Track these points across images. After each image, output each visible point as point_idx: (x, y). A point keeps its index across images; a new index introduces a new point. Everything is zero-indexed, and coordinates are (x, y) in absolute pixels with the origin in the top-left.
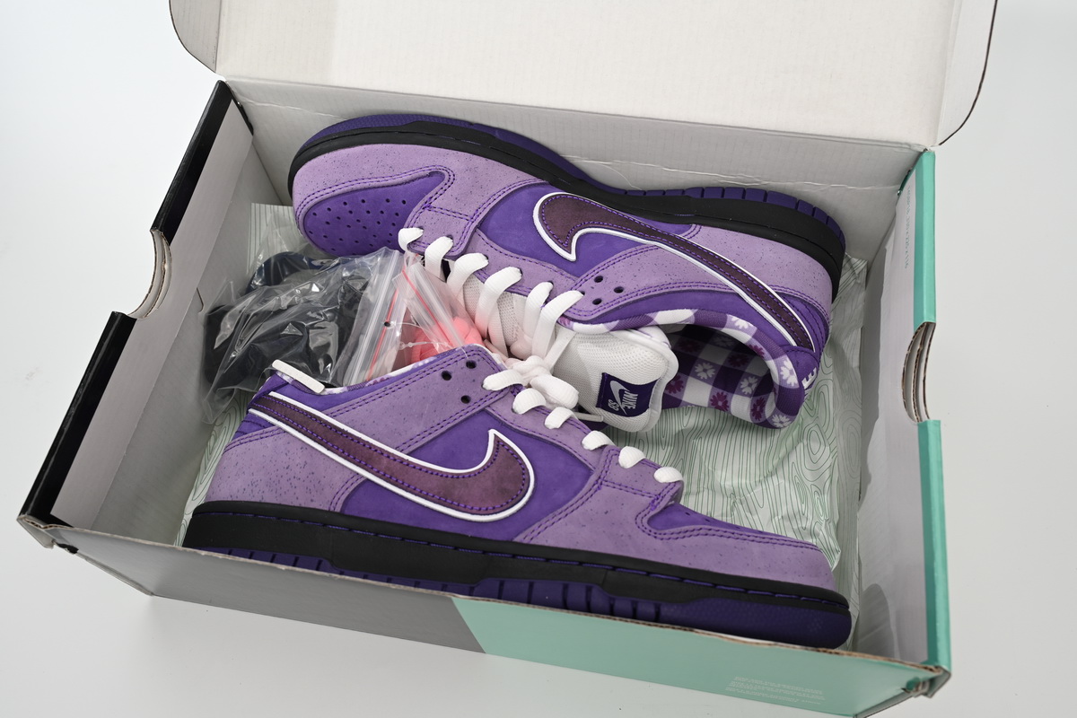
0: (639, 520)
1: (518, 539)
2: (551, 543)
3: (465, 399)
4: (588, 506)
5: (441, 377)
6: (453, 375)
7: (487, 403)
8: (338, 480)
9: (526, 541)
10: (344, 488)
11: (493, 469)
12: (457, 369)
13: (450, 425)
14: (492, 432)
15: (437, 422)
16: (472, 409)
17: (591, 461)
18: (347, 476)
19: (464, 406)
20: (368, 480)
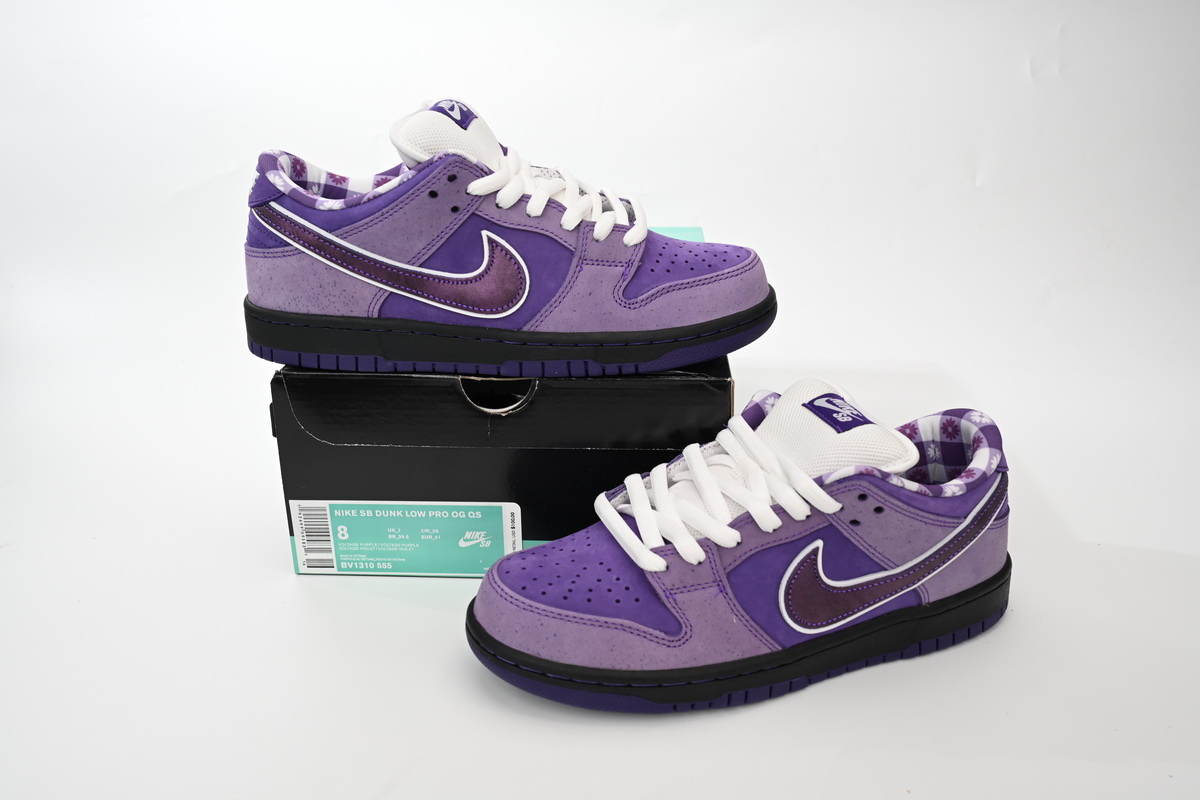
0: (616, 294)
1: (525, 329)
2: (551, 329)
3: (455, 209)
4: (575, 290)
5: (428, 198)
6: (439, 193)
7: (474, 207)
8: (368, 295)
9: (532, 329)
10: (375, 300)
11: (493, 272)
12: (441, 186)
13: (448, 236)
14: (485, 233)
15: (436, 235)
16: (463, 217)
17: (570, 242)
18: (374, 291)
19: (455, 215)
20: (392, 292)
